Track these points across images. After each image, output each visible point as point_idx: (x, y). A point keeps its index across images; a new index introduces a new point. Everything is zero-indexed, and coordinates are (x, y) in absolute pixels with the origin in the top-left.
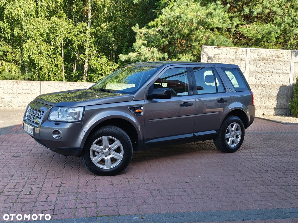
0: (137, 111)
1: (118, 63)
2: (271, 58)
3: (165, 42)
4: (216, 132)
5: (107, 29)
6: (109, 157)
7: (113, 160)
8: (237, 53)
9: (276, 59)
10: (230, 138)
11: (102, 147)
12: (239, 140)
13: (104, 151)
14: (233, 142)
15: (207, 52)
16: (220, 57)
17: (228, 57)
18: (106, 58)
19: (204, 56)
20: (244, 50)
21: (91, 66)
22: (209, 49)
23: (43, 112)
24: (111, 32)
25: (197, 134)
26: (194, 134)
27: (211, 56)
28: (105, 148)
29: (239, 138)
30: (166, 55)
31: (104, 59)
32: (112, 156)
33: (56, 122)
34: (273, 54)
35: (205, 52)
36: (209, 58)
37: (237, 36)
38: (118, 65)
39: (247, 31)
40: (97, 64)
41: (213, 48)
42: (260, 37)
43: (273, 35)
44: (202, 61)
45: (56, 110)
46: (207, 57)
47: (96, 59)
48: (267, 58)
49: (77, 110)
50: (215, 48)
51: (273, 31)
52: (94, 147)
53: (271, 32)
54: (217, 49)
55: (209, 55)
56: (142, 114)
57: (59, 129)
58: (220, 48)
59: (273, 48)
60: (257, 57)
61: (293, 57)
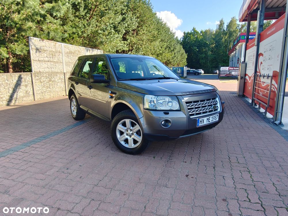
2: (76, 53)
8: (56, 46)
9: (78, 53)
15: (34, 43)
16: (45, 50)
17: (50, 49)
19: (32, 47)
20: (60, 45)
22: (36, 41)
27: (38, 47)
36: (37, 49)
41: (38, 41)
46: (35, 48)
50: (40, 40)
54: (41, 41)
55: (36, 46)
58: (44, 41)
59: (75, 45)
60: (68, 51)
61: (86, 52)
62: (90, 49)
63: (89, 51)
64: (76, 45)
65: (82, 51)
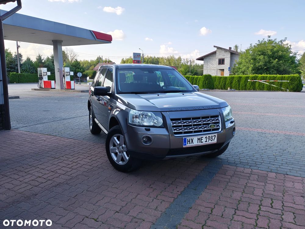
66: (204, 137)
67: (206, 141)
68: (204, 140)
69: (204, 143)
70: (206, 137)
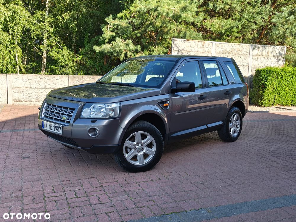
0: (165, 105)
1: (80, 55)
2: (233, 52)
3: (137, 34)
4: (222, 123)
5: (69, 19)
6: (141, 153)
7: (146, 156)
8: (204, 46)
9: (237, 52)
10: (232, 128)
11: (135, 143)
12: (238, 129)
13: (137, 147)
14: (234, 132)
15: (177, 45)
16: (189, 50)
17: (196, 50)
18: (67, 49)
19: (174, 49)
20: (210, 44)
21: (53, 57)
22: (179, 42)
23: (74, 109)
24: (73, 22)
25: (210, 125)
26: (207, 126)
27: (181, 48)
28: (137, 144)
29: (238, 127)
30: (139, 48)
31: (65, 51)
32: (144, 151)
33: (92, 120)
34: (235, 48)
35: (175, 45)
36: (179, 51)
37: (200, 29)
38: (81, 57)
39: (212, 25)
40: (59, 56)
41: (183, 41)
42: (223, 31)
43: (235, 30)
44: (173, 53)
45: (89, 106)
46: (177, 50)
47: (57, 50)
48: (230, 51)
49: (114, 106)
50: (184, 41)
51: (235, 26)
52: (128, 143)
53: (233, 28)
54: (186, 42)
55: (179, 48)
56: (168, 108)
57: (96, 126)
58: (189, 41)
59: (234, 42)
60: (221, 50)
61: (251, 50)
62: (260, 45)
63: (256, 48)
64: (236, 43)
65: (245, 50)
66: (53, 124)
67: (54, 130)
68: (53, 128)
69: (53, 131)
70: (54, 126)
